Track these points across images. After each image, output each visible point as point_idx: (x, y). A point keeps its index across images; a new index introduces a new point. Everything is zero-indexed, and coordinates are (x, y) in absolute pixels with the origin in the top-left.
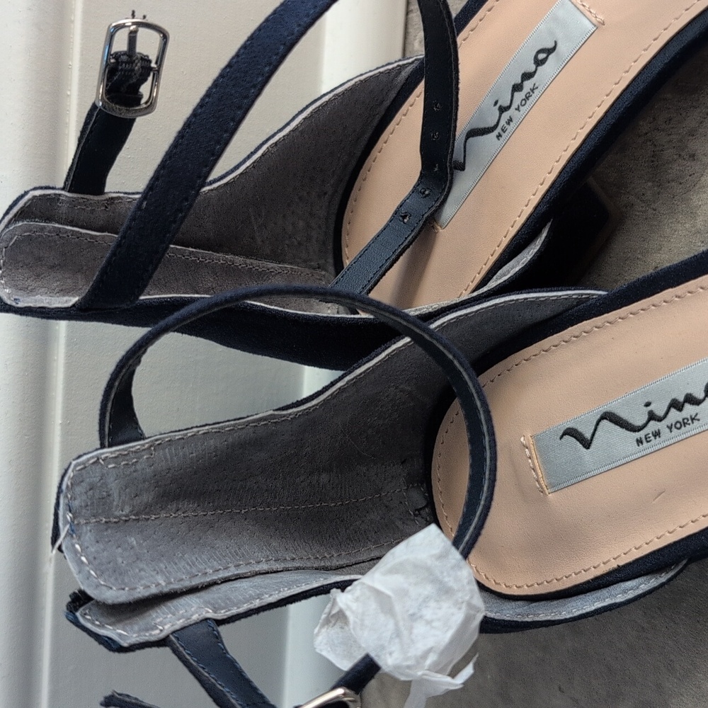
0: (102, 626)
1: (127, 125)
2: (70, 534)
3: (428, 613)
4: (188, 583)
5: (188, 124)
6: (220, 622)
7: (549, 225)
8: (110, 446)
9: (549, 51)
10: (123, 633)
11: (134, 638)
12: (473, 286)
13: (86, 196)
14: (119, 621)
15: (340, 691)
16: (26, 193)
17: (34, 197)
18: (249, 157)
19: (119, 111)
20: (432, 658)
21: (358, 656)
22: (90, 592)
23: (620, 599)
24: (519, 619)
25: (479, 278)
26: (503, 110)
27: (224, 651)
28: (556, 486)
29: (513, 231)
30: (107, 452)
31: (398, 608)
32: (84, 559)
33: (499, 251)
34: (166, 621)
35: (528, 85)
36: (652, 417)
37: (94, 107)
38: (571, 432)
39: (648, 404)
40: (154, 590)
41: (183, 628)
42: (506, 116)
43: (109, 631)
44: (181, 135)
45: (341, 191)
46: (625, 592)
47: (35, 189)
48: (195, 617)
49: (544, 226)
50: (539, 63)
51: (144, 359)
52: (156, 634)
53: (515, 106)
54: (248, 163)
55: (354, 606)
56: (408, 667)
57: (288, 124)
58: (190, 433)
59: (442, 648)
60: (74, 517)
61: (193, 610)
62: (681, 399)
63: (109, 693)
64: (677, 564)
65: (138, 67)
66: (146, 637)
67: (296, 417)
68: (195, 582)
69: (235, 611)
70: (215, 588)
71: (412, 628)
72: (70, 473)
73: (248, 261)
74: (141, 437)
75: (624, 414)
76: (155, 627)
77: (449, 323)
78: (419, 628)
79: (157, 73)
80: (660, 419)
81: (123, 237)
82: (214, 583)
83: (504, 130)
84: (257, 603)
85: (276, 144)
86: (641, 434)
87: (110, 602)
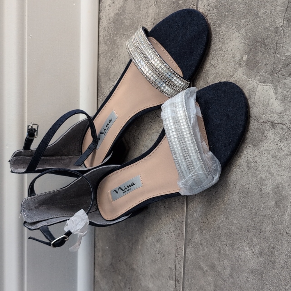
0: (29, 226)
1: (33, 140)
2: (23, 211)
3: (79, 223)
4: (44, 219)
5: (40, 143)
6: (48, 226)
7: (113, 152)
8: (30, 196)
9: (111, 120)
10: (32, 227)
11: (34, 228)
12: (101, 162)
13: (27, 151)
14: (32, 225)
15: (64, 235)
16: (16, 151)
17: (17, 152)
18: (59, 139)
19: (31, 138)
20: (79, 230)
21: (68, 230)
22: (27, 221)
23: (121, 220)
24: (103, 224)
25: (102, 161)
26: (105, 130)
27: (49, 230)
28: (113, 200)
29: (106, 153)
30: (30, 198)
31: (74, 223)
32: (26, 216)
33: (105, 156)
34: (39, 225)
35: (108, 126)
36: (125, 189)
37: (26, 138)
38: (115, 191)
39: (125, 186)
40: (37, 220)
41: (42, 227)
42: (105, 131)
43: (30, 227)
44: (39, 145)
45: (82, 140)
46: (122, 219)
47: (18, 151)
48: (44, 225)
49: (112, 152)
50: (110, 122)
51: (36, 181)
52: (37, 227)
53: (106, 129)
54: (59, 140)
55: (69, 222)
56: (75, 232)
57: (67, 131)
58: (44, 194)
59: (81, 229)
60: (24, 209)
61: (44, 223)
62: (129, 186)
63: (29, 237)
64: (130, 214)
65: (33, 131)
66: (36, 228)
67: (64, 190)
68: (45, 219)
69: (51, 224)
70: (49, 220)
71: (76, 226)
72: (23, 202)
73: (61, 157)
74: (35, 195)
75: (122, 188)
76: (37, 226)
77: (92, 172)
78: (78, 226)
79: (37, 131)
80: (126, 189)
81: (33, 157)
82: (49, 219)
83: (105, 134)
84: (55, 222)
85: (64, 135)
86: (124, 191)
87: (30, 222)
